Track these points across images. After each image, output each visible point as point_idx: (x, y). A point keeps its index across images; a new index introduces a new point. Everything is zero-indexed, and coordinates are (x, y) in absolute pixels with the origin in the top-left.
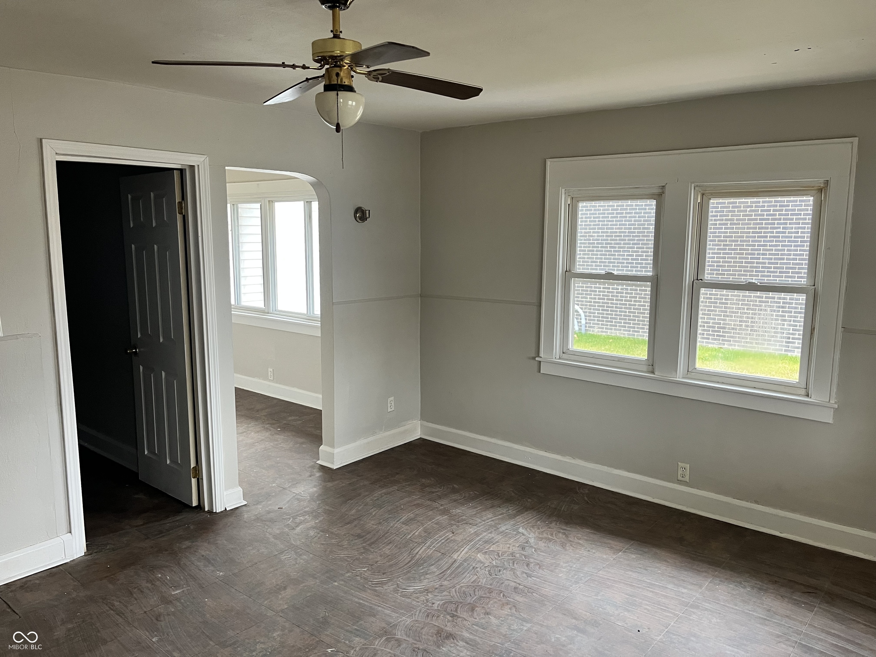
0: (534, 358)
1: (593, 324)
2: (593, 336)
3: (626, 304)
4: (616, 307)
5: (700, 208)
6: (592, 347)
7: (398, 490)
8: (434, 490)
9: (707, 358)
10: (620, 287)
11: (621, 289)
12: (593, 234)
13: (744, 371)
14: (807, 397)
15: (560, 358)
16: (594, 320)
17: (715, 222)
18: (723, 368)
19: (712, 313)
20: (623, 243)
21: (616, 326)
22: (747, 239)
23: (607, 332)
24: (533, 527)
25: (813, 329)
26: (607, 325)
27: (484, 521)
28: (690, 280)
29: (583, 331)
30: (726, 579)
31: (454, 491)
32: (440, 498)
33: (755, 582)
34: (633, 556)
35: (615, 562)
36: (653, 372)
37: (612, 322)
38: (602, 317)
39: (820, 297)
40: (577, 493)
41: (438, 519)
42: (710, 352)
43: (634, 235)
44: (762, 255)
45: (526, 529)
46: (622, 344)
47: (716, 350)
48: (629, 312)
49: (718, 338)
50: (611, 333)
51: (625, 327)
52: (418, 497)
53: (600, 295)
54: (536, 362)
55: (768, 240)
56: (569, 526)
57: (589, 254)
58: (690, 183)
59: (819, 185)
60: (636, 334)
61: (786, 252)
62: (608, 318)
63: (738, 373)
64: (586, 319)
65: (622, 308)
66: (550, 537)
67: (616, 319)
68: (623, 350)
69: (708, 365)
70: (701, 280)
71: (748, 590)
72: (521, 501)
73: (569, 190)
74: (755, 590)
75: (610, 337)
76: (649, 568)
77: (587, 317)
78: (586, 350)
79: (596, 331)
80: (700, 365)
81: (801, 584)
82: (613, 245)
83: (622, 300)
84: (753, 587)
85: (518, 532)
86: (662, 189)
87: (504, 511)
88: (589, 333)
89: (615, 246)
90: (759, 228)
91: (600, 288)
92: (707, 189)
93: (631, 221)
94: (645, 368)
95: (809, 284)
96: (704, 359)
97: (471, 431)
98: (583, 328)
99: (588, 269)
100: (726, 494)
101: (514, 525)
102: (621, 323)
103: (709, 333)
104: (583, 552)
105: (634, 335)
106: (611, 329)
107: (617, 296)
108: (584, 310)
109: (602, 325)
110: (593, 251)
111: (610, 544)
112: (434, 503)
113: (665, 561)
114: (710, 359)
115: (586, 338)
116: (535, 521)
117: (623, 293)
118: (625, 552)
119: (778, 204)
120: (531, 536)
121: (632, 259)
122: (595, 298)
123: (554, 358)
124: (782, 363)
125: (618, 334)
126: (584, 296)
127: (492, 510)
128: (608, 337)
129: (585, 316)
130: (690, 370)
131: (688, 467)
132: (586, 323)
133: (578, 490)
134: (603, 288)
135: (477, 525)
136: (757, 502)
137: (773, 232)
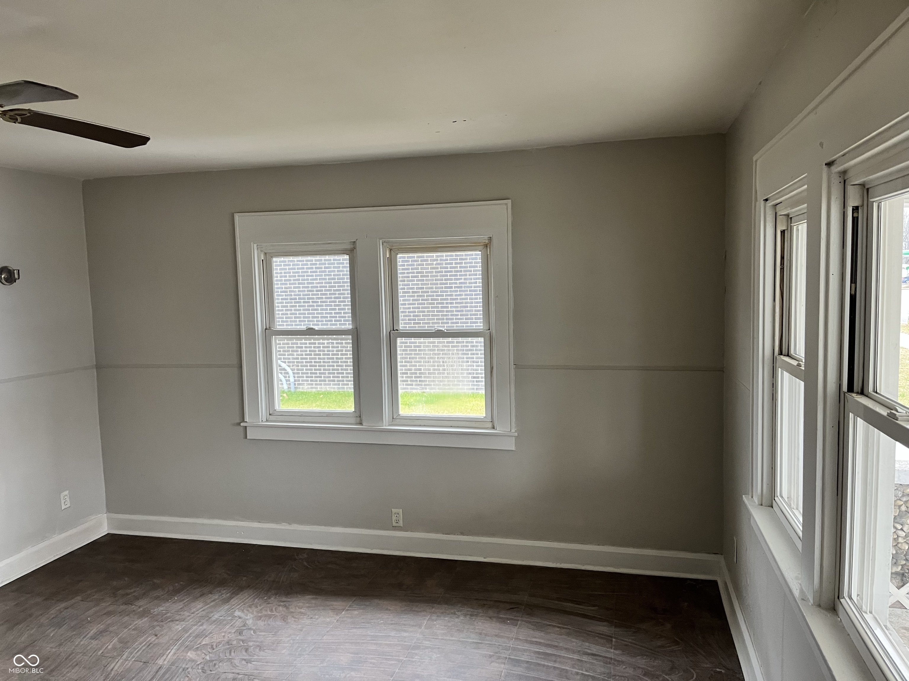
0: (239, 424)
1: (302, 381)
2: (302, 393)
3: (333, 358)
4: (324, 362)
5: (390, 261)
6: (302, 404)
7: (83, 601)
8: (129, 591)
9: (412, 403)
10: (326, 342)
11: (327, 343)
12: (294, 290)
13: (446, 412)
14: (493, 429)
15: (267, 421)
16: (303, 377)
17: (408, 275)
18: (427, 411)
19: (413, 360)
20: (325, 297)
21: (325, 381)
22: (436, 290)
23: (317, 388)
24: (250, 606)
25: (492, 368)
26: (317, 381)
27: (193, 613)
28: (387, 331)
29: (293, 390)
30: (442, 613)
31: (155, 587)
32: (137, 598)
33: (467, 609)
34: (356, 612)
35: (339, 623)
36: (361, 424)
37: (321, 377)
38: (311, 373)
39: (494, 340)
40: (295, 560)
41: (136, 624)
42: (414, 398)
43: (335, 289)
44: (450, 304)
45: (243, 611)
46: (333, 398)
47: (419, 395)
48: (337, 366)
49: (420, 383)
50: (321, 388)
51: (334, 381)
52: (110, 603)
53: (306, 351)
54: (242, 428)
55: (454, 290)
56: (289, 597)
57: (291, 310)
58: (378, 239)
59: (484, 241)
60: (345, 387)
61: (469, 301)
62: (316, 373)
63: (440, 414)
64: (294, 377)
65: (329, 362)
66: (269, 613)
67: (325, 374)
68: (334, 404)
69: (414, 410)
70: (397, 330)
71: (461, 618)
72: (235, 581)
73: (261, 245)
74: (468, 617)
75: (320, 392)
76: (372, 621)
77: (295, 374)
78: (297, 408)
79: (305, 388)
80: (404, 411)
81: (505, 602)
82: (315, 300)
83: (329, 355)
84: (465, 615)
85: (234, 616)
86: (353, 244)
87: (216, 597)
88: (299, 391)
89: (317, 300)
90: (445, 280)
91: (306, 344)
92: (394, 245)
93: (331, 275)
94: (353, 420)
95: (484, 329)
96: (409, 405)
97: (171, 515)
98: (292, 386)
99: (292, 325)
100: (437, 531)
101: (228, 610)
102: (330, 377)
103: (412, 379)
104: (306, 621)
105: (344, 388)
106: (321, 385)
107: (324, 351)
108: (291, 368)
109: (311, 381)
110: (296, 306)
111: (332, 605)
112: (130, 606)
113: (387, 609)
114: (415, 404)
115: (296, 396)
116: (252, 600)
117: (329, 347)
118: (348, 610)
119: (458, 258)
120: (248, 617)
121: (335, 313)
122: (302, 355)
123: (261, 421)
124: (476, 401)
125: (328, 389)
126: (291, 353)
127: (202, 599)
128: (319, 393)
129: (294, 373)
130: (395, 417)
131: (401, 512)
132: (295, 381)
133: (296, 557)
134: (310, 344)
135: (184, 620)
136: (462, 534)
137: (456, 283)
